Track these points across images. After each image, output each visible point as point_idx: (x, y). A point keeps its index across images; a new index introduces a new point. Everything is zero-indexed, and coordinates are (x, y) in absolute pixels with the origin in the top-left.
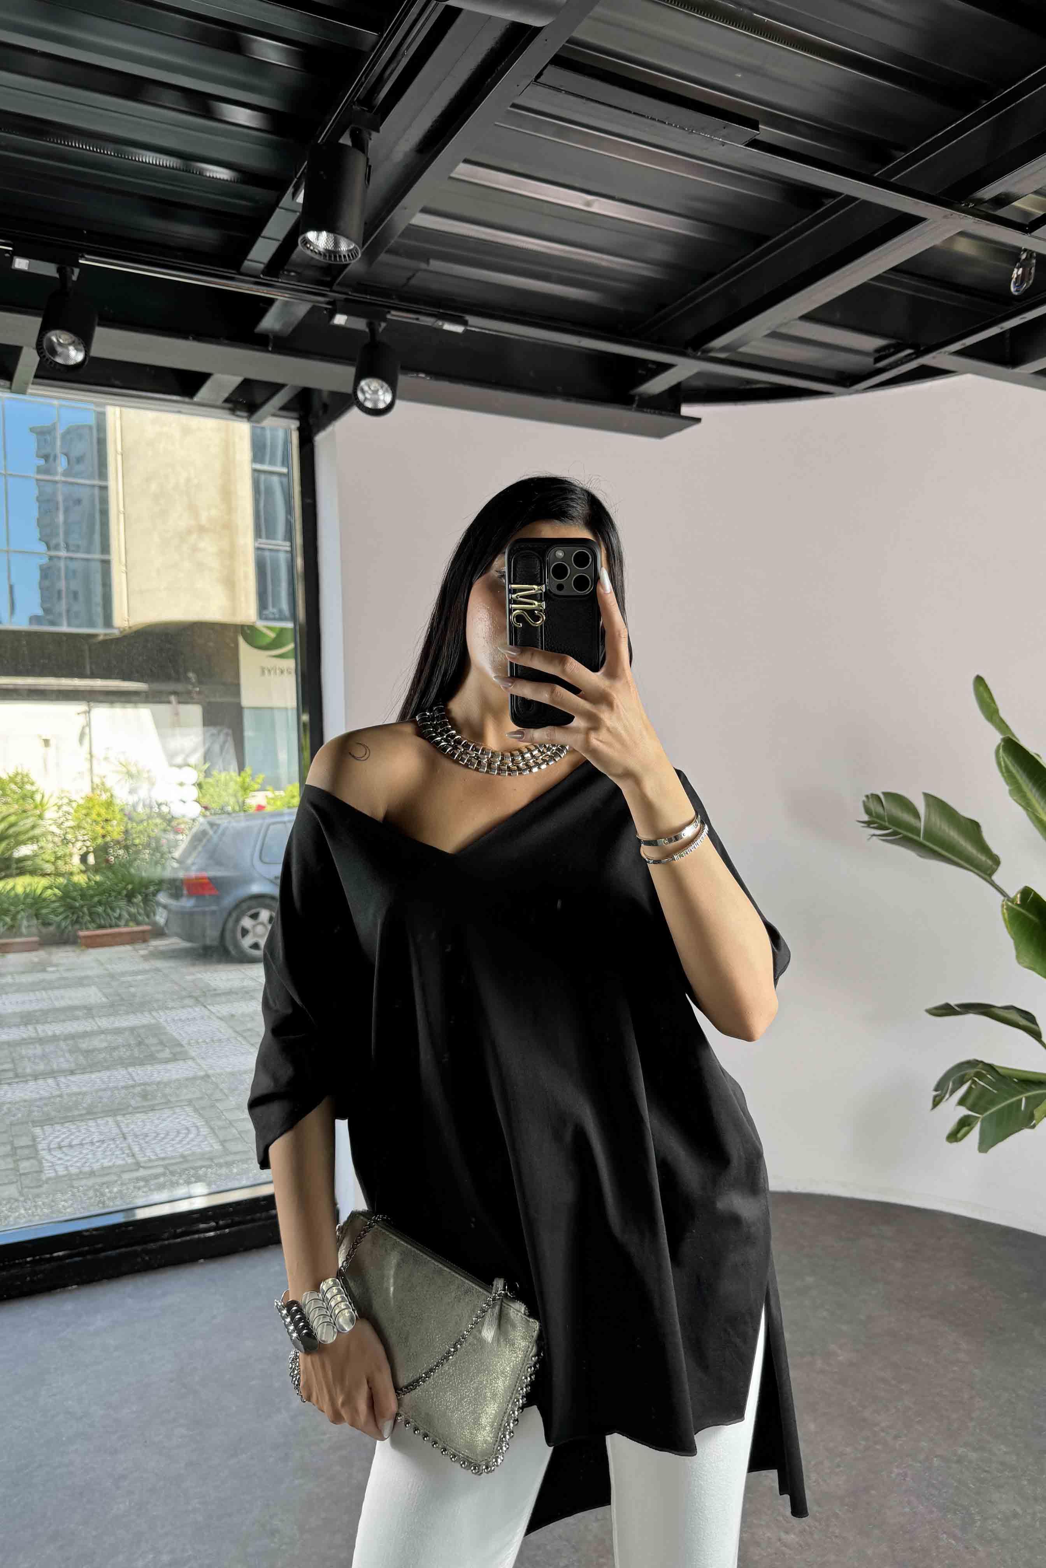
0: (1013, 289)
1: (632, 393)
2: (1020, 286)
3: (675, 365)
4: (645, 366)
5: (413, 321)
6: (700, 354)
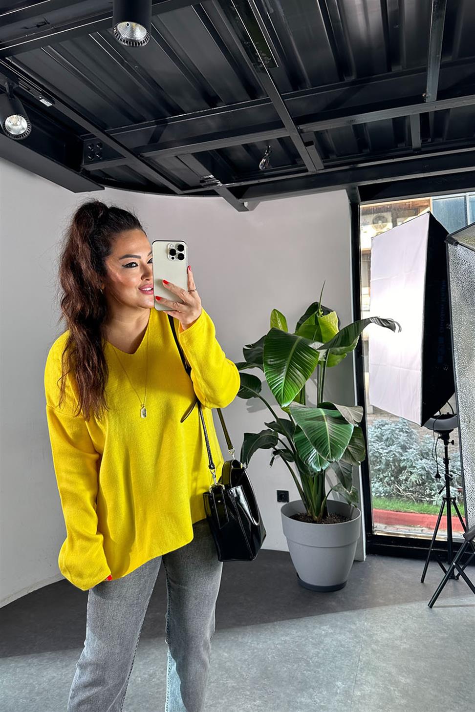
0: (260, 167)
1: (81, 166)
2: (264, 166)
3: (125, 157)
4: (93, 155)
5: (26, 90)
6: (139, 156)
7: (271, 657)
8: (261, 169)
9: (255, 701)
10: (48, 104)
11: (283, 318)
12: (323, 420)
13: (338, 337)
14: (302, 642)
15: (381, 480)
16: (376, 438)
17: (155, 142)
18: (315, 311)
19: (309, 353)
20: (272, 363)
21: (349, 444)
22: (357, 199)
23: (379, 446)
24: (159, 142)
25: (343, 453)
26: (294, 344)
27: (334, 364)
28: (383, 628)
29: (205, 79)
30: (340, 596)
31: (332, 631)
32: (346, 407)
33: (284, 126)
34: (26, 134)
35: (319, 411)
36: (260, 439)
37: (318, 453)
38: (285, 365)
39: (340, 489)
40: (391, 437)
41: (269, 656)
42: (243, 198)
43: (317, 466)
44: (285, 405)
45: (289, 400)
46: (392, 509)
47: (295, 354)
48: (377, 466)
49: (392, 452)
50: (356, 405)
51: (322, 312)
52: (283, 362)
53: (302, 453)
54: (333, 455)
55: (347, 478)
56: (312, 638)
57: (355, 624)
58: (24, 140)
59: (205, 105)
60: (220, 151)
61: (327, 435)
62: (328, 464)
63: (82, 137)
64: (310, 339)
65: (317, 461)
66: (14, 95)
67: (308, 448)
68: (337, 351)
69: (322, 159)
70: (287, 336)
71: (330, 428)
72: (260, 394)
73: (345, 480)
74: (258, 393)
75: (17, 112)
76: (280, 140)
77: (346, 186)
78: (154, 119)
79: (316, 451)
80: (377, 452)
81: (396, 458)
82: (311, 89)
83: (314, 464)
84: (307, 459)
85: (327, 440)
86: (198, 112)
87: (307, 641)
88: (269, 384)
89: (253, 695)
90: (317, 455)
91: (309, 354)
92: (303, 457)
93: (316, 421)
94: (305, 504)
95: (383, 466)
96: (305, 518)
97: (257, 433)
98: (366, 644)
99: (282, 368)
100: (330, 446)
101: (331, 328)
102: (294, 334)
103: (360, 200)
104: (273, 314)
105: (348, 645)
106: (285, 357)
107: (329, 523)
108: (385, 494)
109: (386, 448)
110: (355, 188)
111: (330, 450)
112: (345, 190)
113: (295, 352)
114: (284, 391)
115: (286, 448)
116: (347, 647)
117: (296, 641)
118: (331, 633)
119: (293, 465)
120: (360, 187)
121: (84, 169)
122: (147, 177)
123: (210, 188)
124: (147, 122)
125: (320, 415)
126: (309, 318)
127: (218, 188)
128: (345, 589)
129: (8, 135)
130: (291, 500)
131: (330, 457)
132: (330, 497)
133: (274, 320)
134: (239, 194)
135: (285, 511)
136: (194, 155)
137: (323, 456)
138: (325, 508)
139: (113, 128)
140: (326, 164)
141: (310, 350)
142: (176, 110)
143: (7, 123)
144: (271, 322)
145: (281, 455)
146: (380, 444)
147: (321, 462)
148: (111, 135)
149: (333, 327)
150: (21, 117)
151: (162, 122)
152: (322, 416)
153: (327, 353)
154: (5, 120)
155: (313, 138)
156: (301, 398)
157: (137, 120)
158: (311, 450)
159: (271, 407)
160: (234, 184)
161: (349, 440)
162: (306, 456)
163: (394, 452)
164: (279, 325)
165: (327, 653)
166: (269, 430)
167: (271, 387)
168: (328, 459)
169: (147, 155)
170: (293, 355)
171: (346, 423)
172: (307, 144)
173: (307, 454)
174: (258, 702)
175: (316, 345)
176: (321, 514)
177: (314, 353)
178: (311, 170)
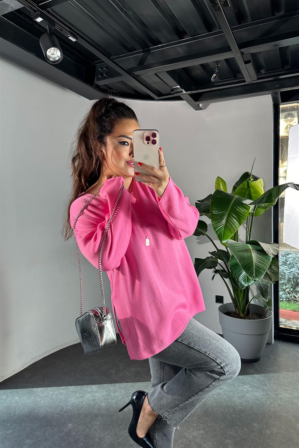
0: (212, 80)
1: (94, 82)
2: (214, 79)
3: (122, 76)
4: (102, 75)
5: (60, 31)
6: (131, 74)
7: (210, 403)
8: (213, 81)
9: (200, 431)
10: (74, 40)
11: (224, 182)
12: (251, 252)
13: (264, 196)
14: (230, 395)
15: (284, 290)
16: (283, 263)
17: (142, 65)
18: (247, 179)
19: (242, 206)
20: (216, 213)
21: (268, 269)
22: (278, 100)
23: (284, 268)
24: (145, 64)
25: (263, 275)
26: (232, 201)
27: (259, 214)
28: (286, 390)
29: (176, 18)
30: (256, 366)
31: (251, 390)
32: (267, 244)
33: (231, 50)
34: (60, 60)
35: (248, 246)
36: (206, 262)
37: (246, 274)
38: (225, 215)
39: (260, 297)
40: (292, 262)
41: (209, 402)
42: (199, 101)
43: (246, 283)
44: (224, 242)
45: (227, 238)
46: (290, 309)
47: (232, 207)
48: (282, 281)
49: (293, 272)
50: (272, 242)
51: (253, 179)
52: (223, 213)
53: (235, 274)
54: (257, 276)
55: (265, 291)
56: (238, 393)
57: (266, 386)
58: (58, 65)
59: (176, 37)
60: (184, 69)
61: (253, 262)
62: (253, 282)
63: (94, 63)
64: (243, 197)
65: (245, 280)
66: (52, 34)
67: (239, 271)
68: (262, 206)
69: (256, 73)
70: (227, 195)
71: (255, 258)
72: (207, 233)
73: (263, 291)
74: (205, 232)
75: (54, 46)
76: (227, 60)
77: (271, 92)
78: (141, 48)
79: (245, 273)
80: (282, 272)
81: (295, 276)
82: (251, 22)
83: (243, 281)
84: (239, 278)
85: (253, 266)
86: (171, 43)
87: (234, 394)
88: (214, 228)
89: (198, 427)
90: (245, 275)
91: (243, 208)
92: (235, 277)
93: (246, 253)
94: (235, 306)
95: (286, 281)
96: (234, 315)
97: (203, 258)
98: (273, 399)
99: (223, 217)
100: (255, 270)
101: (258, 190)
102: (231, 194)
103: (281, 102)
104: (217, 180)
105: (261, 399)
106: (226, 209)
107: (250, 319)
108: (286, 299)
109: (288, 269)
110: (277, 93)
111: (255, 272)
112: (271, 95)
113: (232, 206)
114: (224, 233)
115: (223, 269)
116: (261, 401)
117: (227, 394)
118: (251, 391)
119: (227, 280)
120: (281, 92)
121: (96, 84)
122: (136, 89)
123: (178, 95)
124: (137, 51)
125: (249, 248)
126: (243, 183)
127: (183, 95)
128: (260, 362)
129: (48, 61)
130: (225, 302)
131: (255, 278)
132: (252, 302)
133: (217, 184)
134: (196, 98)
135: (221, 309)
136: (168, 72)
137: (250, 276)
138: (248, 310)
139: (115, 56)
140: (258, 77)
141: (243, 205)
142: (156, 42)
143: (48, 53)
144: (215, 185)
145: (219, 274)
146: (285, 267)
147: (248, 280)
148: (114, 61)
149: (260, 189)
150: (56, 48)
151: (146, 50)
152: (250, 249)
153: (255, 207)
154: (47, 51)
155: (250, 58)
156: (235, 237)
157: (131, 50)
158: (241, 272)
159: (214, 241)
160: (194, 92)
161: (268, 266)
162: (238, 276)
163: (294, 272)
164: (221, 187)
165: (248, 403)
166: (212, 257)
167: (215, 230)
168: (253, 279)
169: (136, 73)
170: (231, 208)
171: (267, 254)
172: (246, 62)
173: (238, 274)
174: (202, 432)
175: (248, 202)
176: (246, 313)
177: (246, 207)
178: (248, 81)
